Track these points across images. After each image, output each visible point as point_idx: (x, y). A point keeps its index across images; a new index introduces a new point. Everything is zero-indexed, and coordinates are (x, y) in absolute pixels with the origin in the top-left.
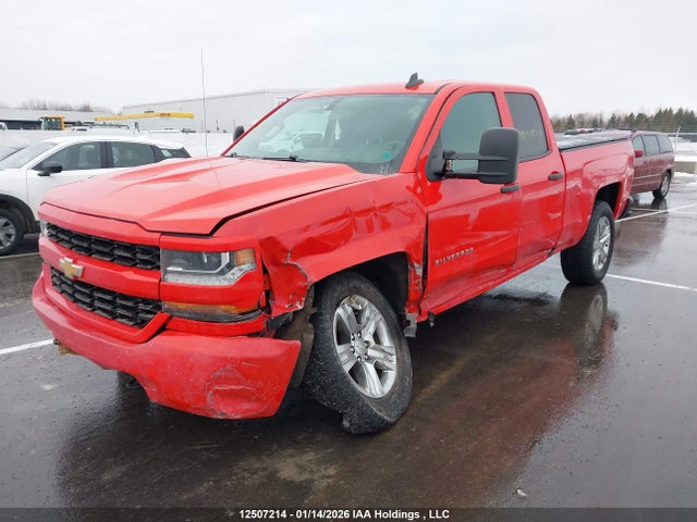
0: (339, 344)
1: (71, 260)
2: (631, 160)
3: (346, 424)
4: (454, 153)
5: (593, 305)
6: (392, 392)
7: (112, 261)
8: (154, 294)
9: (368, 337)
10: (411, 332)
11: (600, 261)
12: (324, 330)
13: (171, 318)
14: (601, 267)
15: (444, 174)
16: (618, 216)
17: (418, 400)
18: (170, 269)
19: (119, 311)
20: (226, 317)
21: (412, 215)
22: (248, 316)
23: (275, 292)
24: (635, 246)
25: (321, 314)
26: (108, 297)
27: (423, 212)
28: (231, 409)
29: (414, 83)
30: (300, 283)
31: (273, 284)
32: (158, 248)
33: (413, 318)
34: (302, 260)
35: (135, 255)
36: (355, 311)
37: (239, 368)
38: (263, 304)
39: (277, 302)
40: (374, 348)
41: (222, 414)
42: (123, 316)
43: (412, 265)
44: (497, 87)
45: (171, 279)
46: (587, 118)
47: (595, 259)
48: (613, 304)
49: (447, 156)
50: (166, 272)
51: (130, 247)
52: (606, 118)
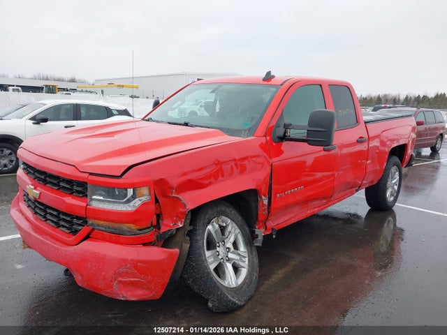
0: (208, 249)
1: (33, 187)
2: (414, 129)
3: (210, 305)
4: (291, 124)
5: (386, 225)
6: (243, 283)
7: (59, 189)
8: (82, 214)
9: (229, 245)
10: (259, 242)
11: (392, 195)
12: (197, 241)
13: (93, 230)
14: (392, 199)
15: (284, 138)
16: (404, 166)
17: (261, 289)
18: (94, 197)
19: (62, 223)
20: (129, 232)
21: (262, 164)
22: (144, 231)
23: (164, 216)
24: (416, 184)
25: (196, 230)
26: (55, 213)
27: (268, 162)
28: (129, 293)
29: (269, 77)
30: (181, 210)
31: (162, 210)
32: (86, 183)
33: (260, 233)
34: (183, 194)
35: (72, 186)
36: (220, 226)
37: (136, 267)
38: (155, 223)
39: (165, 222)
40: (233, 253)
41: (123, 297)
42: (63, 226)
43: (261, 198)
44: (324, 81)
45: (95, 205)
46: (390, 97)
47: (388, 194)
48: (400, 223)
49: (287, 127)
50: (92, 199)
51: (70, 182)
52: (402, 97)
